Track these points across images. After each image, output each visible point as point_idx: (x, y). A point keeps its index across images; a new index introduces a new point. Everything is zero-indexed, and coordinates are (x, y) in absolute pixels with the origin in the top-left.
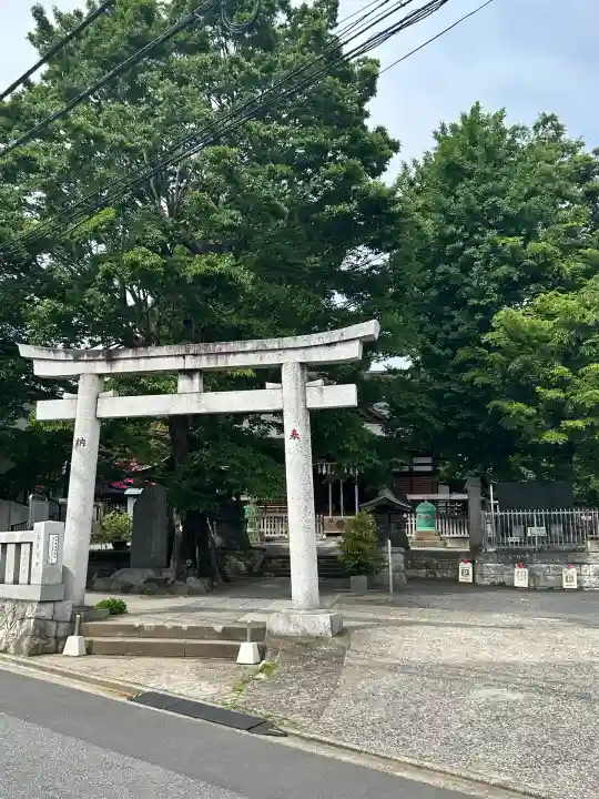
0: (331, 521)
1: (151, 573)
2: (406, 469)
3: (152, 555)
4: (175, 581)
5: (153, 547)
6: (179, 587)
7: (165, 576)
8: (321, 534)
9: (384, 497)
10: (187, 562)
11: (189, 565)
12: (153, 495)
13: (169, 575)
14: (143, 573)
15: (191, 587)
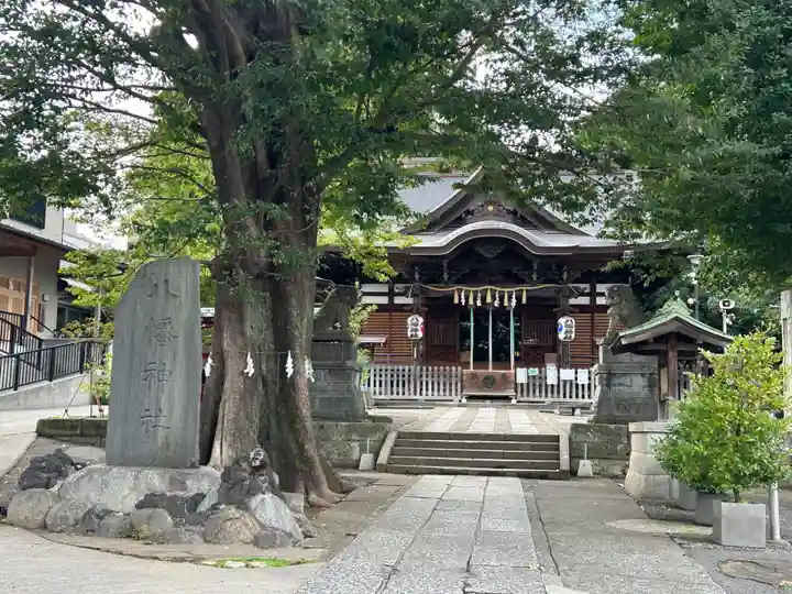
0: (474, 376)
1: (156, 480)
2: (585, 300)
3: (161, 433)
4: (220, 503)
5: (165, 412)
6: (229, 523)
7: (193, 488)
8: (459, 397)
9: (674, 315)
10: (252, 456)
11: (258, 463)
12: (166, 281)
13: (205, 486)
14: (136, 478)
15: (263, 526)
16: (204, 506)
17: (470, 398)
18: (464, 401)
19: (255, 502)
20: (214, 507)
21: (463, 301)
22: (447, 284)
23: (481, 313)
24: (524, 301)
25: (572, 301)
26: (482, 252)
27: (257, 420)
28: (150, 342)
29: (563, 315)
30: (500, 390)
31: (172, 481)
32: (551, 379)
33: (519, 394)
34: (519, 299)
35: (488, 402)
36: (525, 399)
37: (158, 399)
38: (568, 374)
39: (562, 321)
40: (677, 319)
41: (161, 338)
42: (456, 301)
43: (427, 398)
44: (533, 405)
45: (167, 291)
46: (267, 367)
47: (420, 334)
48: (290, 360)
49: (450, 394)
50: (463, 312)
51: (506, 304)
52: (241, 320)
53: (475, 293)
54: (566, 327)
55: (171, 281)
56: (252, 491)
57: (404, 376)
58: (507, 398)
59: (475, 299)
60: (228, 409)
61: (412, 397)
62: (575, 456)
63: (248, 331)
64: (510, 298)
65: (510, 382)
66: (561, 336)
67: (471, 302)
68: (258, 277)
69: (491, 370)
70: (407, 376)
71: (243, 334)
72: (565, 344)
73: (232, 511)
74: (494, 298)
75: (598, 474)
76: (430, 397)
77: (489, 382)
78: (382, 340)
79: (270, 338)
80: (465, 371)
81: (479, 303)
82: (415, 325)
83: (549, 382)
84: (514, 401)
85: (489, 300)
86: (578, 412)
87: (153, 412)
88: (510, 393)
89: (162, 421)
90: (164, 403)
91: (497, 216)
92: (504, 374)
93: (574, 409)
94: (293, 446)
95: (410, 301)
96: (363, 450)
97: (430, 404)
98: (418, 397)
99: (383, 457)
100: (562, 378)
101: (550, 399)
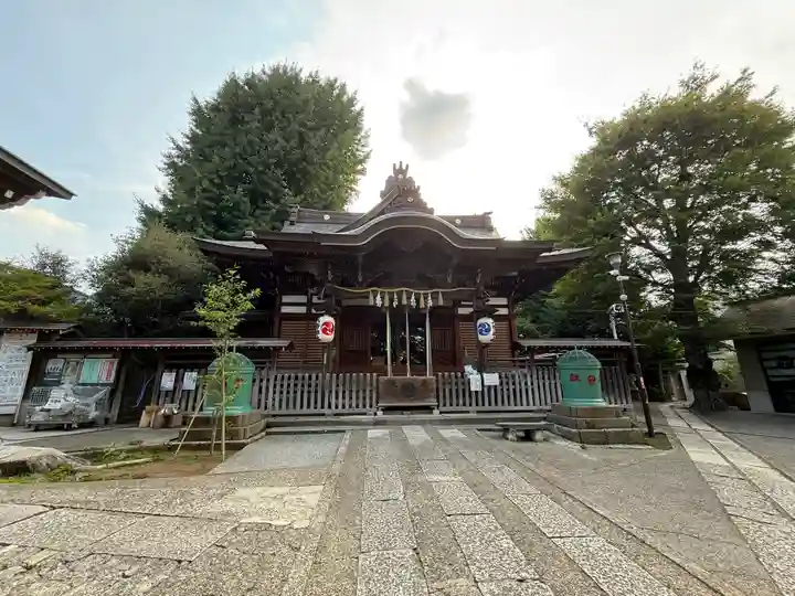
0: (392, 383)
8: (374, 409)
17: (387, 410)
18: (380, 413)
21: (379, 303)
22: (361, 285)
23: (397, 313)
24: (440, 303)
30: (423, 399)
32: (475, 386)
33: (441, 404)
34: (435, 300)
35: (406, 416)
36: (448, 408)
38: (492, 379)
42: (372, 304)
43: (337, 411)
49: (364, 406)
50: (378, 312)
51: (422, 305)
53: (391, 294)
57: (310, 386)
58: (430, 408)
59: (392, 301)
61: (319, 411)
64: (426, 298)
65: (432, 391)
69: (409, 376)
70: (313, 385)
72: (483, 347)
74: (409, 298)
77: (409, 390)
78: (285, 343)
80: (381, 378)
81: (395, 305)
83: (473, 388)
84: (436, 412)
85: (405, 302)
88: (433, 402)
92: (424, 381)
98: (326, 411)
100: (486, 383)
101: (474, 408)
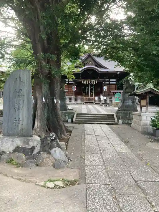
0: (86, 98)
2: (108, 83)
3: (20, 126)
4: (40, 151)
5: (21, 119)
6: (45, 160)
7: (31, 144)
9: (150, 87)
10: (51, 136)
11: (53, 138)
12: (20, 77)
13: (35, 144)
14: (13, 141)
15: (56, 160)
16: (35, 152)
17: (85, 103)
18: (84, 103)
19: (53, 151)
20: (39, 153)
21: (84, 83)
22: (81, 79)
23: (88, 86)
24: (96, 83)
25: (106, 83)
26: (88, 72)
27: (46, 115)
28: (15, 97)
29: (105, 86)
30: (92, 101)
31: (24, 142)
32: (102, 99)
34: (95, 83)
35: (89, 104)
36: (96, 103)
37: (18, 115)
38: (105, 98)
39: (104, 87)
40: (151, 88)
41: (19, 96)
42: (83, 83)
44: (98, 104)
45: (20, 80)
46: (48, 101)
47: (75, 90)
48: (55, 99)
49: (81, 102)
50: (84, 85)
51: (93, 83)
52: (41, 88)
53: (87, 81)
54: (105, 88)
55: (21, 77)
56: (51, 147)
58: (93, 103)
59: (87, 82)
60: (38, 113)
61: (73, 103)
62: (118, 119)
63: (43, 91)
64: (94, 82)
66: (104, 90)
67: (86, 83)
68: (46, 76)
69: (90, 97)
70: (72, 98)
71: (42, 92)
72: (105, 92)
73: (45, 155)
74: (90, 82)
75: (123, 123)
76: (77, 103)
77: (89, 99)
78: (67, 91)
79: (49, 93)
80: (84, 97)
81: (87, 83)
82: (74, 88)
83: (101, 100)
84: (94, 103)
85: (89, 83)
86: (108, 106)
87: (17, 119)
88: (93, 102)
89: (21, 122)
90: (21, 116)
91: (91, 64)
92: (92, 98)
93: (107, 105)
94: (57, 122)
95: (73, 83)
96: (69, 117)
97: (77, 104)
98: (75, 103)
99: (74, 120)
100: (104, 99)
101: (101, 103)
